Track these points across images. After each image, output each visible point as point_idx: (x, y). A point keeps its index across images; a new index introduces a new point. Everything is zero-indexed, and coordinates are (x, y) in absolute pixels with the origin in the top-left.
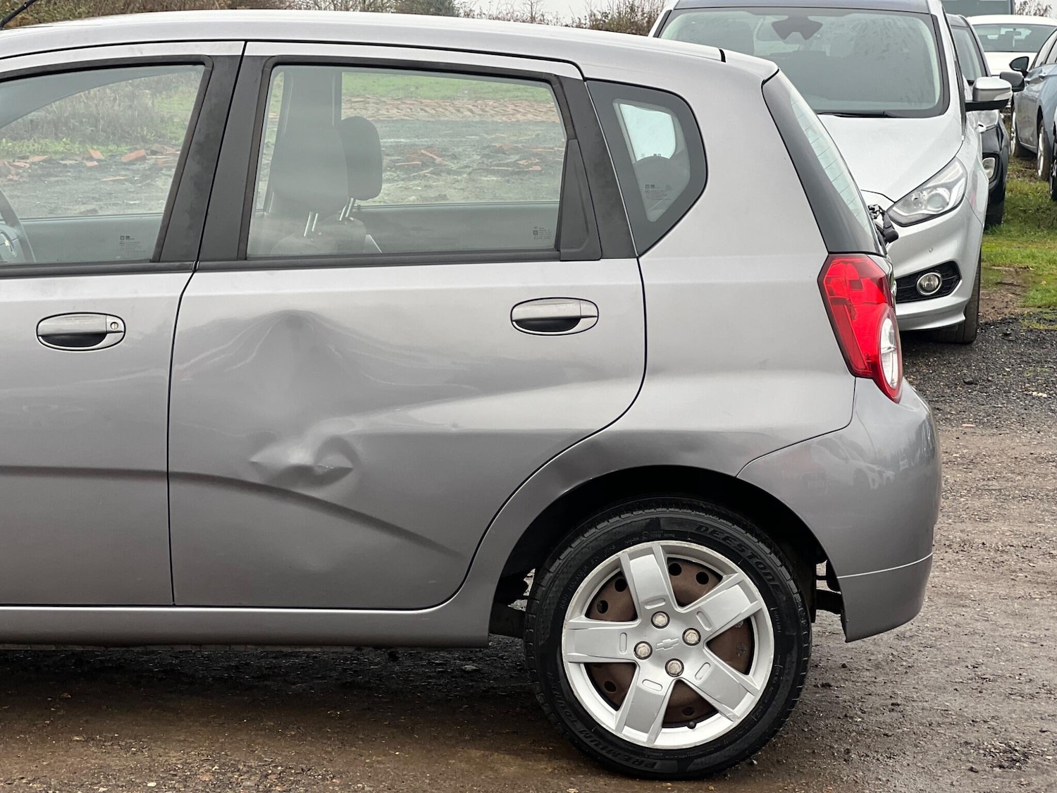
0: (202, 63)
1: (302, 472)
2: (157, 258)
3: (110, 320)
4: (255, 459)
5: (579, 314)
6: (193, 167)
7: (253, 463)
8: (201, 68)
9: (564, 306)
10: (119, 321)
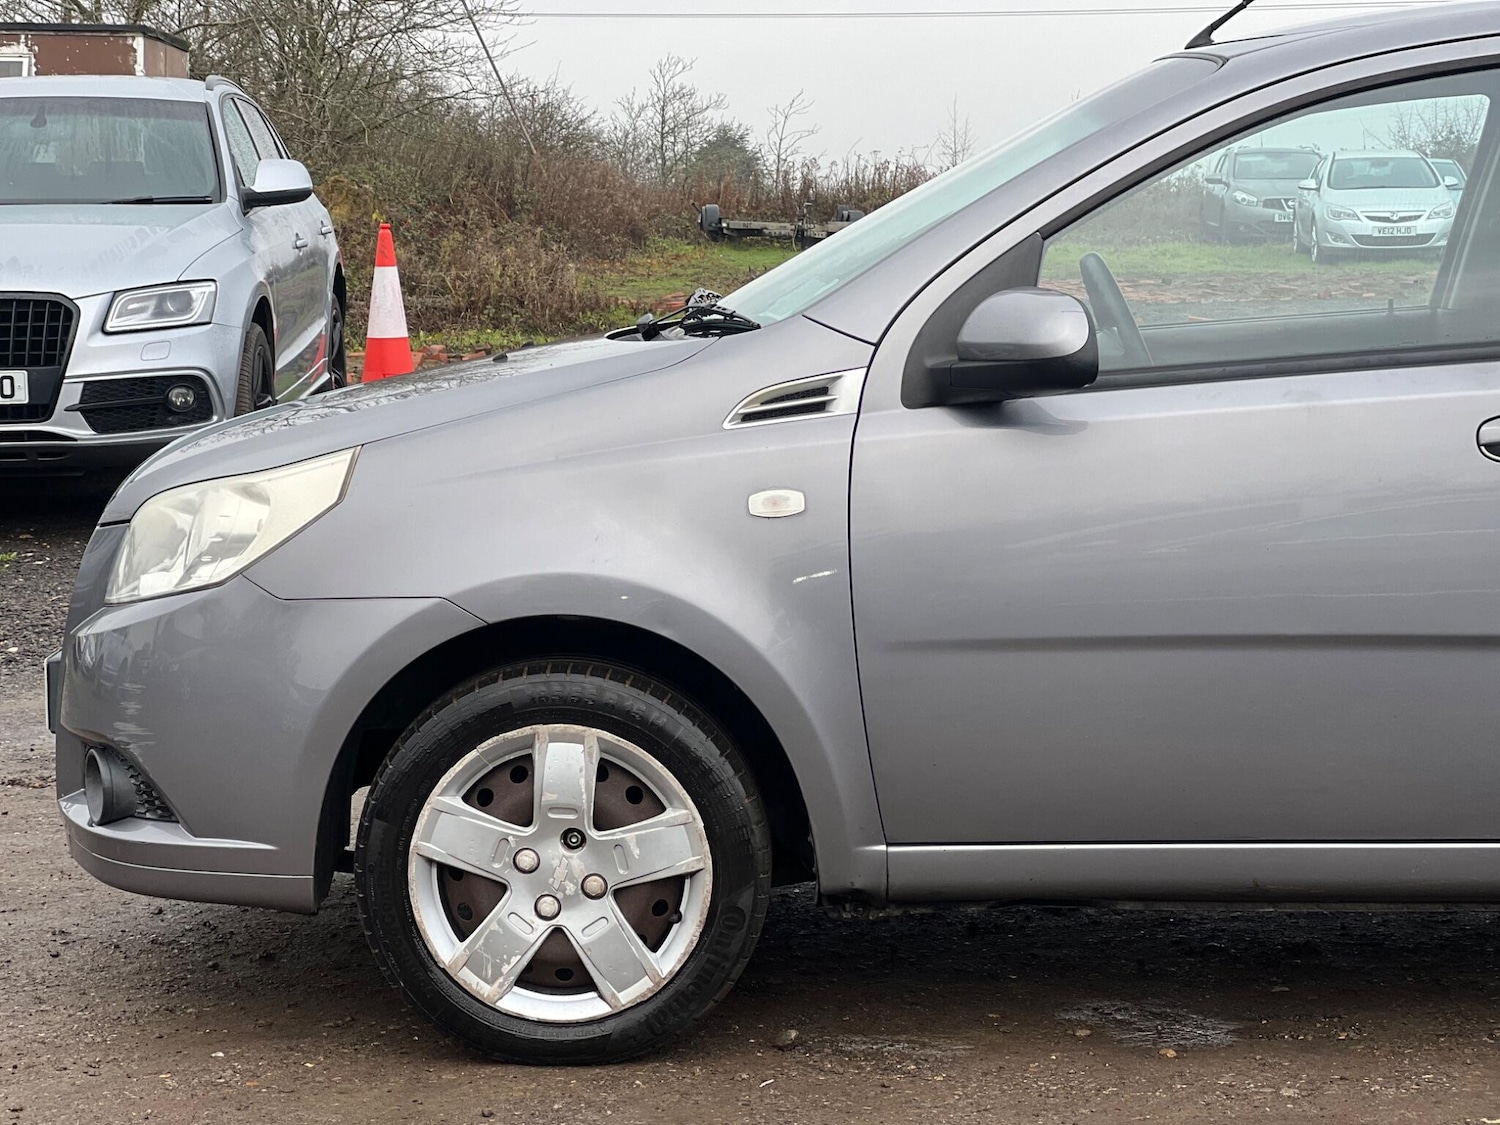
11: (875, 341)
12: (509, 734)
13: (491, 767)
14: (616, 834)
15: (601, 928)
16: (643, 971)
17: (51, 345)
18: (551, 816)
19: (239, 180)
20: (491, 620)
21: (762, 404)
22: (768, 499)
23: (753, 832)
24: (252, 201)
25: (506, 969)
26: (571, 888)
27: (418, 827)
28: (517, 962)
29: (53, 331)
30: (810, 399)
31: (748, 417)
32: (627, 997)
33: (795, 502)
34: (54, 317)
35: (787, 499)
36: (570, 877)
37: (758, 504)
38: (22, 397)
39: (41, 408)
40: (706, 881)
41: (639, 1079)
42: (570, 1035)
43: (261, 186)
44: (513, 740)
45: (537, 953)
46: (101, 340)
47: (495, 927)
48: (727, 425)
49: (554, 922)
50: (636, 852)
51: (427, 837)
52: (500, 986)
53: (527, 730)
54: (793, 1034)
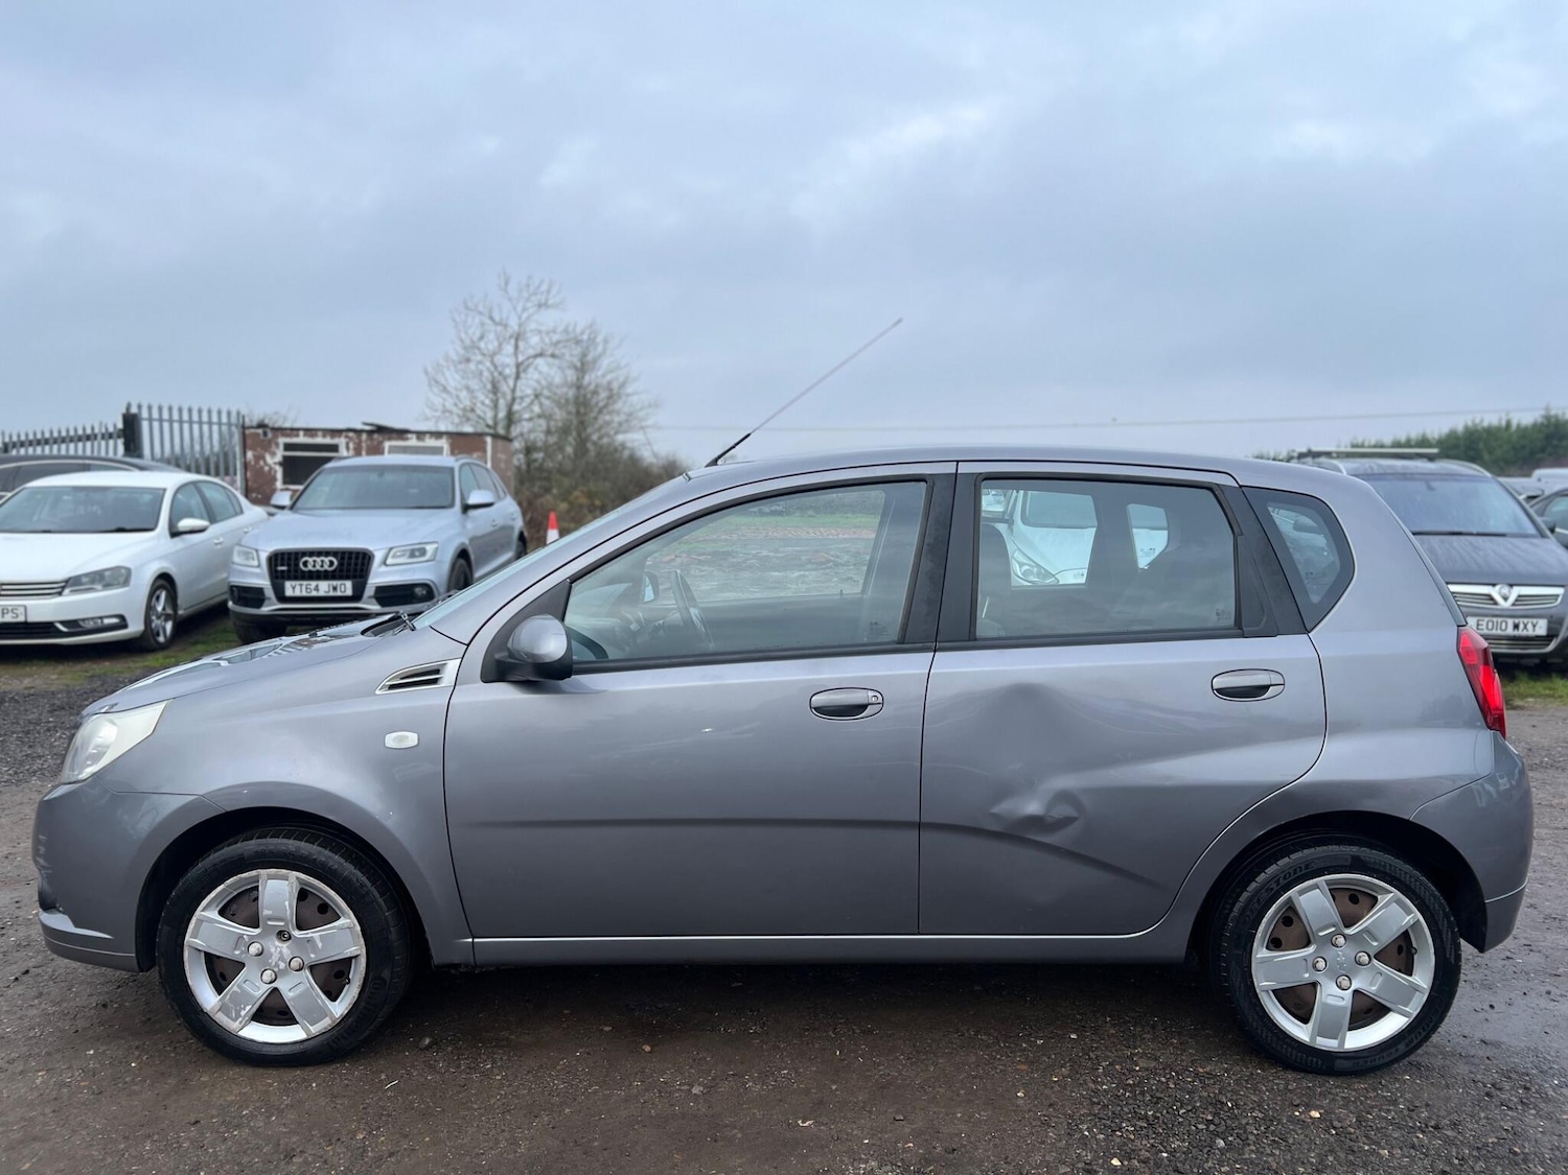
0: (924, 481)
1: (1035, 822)
2: (902, 641)
3: (871, 694)
4: (995, 810)
5: (1269, 683)
6: (926, 565)
7: (994, 815)
8: (923, 484)
9: (1255, 677)
10: (879, 695)
11: (467, 642)
12: (244, 875)
13: (235, 893)
14: (309, 934)
15: (300, 989)
16: (325, 1013)
17: (362, 570)
18: (270, 923)
19: (463, 498)
20: (229, 810)
21: (402, 679)
22: (395, 738)
23: (390, 932)
24: (466, 508)
25: (243, 1013)
26: (282, 965)
27: (189, 930)
28: (249, 1009)
29: (363, 564)
30: (427, 676)
31: (392, 687)
32: (315, 1029)
33: (412, 739)
34: (364, 558)
35: (407, 737)
36: (281, 958)
37: (391, 741)
38: (349, 592)
39: (357, 596)
40: (363, 961)
41: (323, 1073)
42: (283, 1050)
43: (472, 501)
44: (246, 879)
45: (262, 1003)
46: (384, 568)
47: (235, 988)
48: (378, 692)
49: (274, 985)
50: (320, 945)
51: (194, 936)
52: (241, 1022)
53: (254, 873)
54: (427, 1041)
